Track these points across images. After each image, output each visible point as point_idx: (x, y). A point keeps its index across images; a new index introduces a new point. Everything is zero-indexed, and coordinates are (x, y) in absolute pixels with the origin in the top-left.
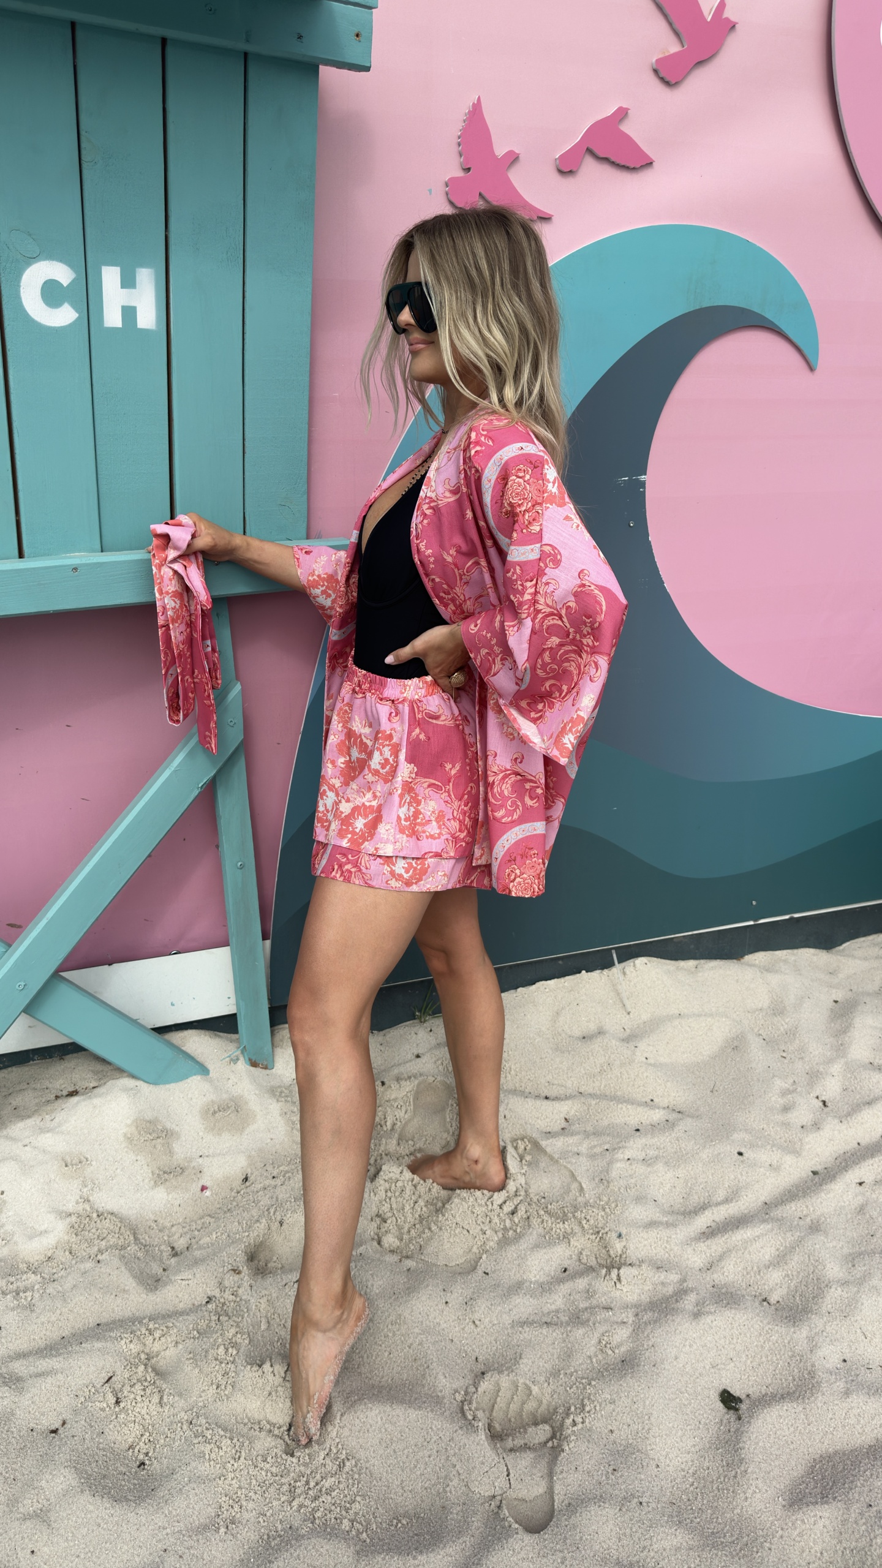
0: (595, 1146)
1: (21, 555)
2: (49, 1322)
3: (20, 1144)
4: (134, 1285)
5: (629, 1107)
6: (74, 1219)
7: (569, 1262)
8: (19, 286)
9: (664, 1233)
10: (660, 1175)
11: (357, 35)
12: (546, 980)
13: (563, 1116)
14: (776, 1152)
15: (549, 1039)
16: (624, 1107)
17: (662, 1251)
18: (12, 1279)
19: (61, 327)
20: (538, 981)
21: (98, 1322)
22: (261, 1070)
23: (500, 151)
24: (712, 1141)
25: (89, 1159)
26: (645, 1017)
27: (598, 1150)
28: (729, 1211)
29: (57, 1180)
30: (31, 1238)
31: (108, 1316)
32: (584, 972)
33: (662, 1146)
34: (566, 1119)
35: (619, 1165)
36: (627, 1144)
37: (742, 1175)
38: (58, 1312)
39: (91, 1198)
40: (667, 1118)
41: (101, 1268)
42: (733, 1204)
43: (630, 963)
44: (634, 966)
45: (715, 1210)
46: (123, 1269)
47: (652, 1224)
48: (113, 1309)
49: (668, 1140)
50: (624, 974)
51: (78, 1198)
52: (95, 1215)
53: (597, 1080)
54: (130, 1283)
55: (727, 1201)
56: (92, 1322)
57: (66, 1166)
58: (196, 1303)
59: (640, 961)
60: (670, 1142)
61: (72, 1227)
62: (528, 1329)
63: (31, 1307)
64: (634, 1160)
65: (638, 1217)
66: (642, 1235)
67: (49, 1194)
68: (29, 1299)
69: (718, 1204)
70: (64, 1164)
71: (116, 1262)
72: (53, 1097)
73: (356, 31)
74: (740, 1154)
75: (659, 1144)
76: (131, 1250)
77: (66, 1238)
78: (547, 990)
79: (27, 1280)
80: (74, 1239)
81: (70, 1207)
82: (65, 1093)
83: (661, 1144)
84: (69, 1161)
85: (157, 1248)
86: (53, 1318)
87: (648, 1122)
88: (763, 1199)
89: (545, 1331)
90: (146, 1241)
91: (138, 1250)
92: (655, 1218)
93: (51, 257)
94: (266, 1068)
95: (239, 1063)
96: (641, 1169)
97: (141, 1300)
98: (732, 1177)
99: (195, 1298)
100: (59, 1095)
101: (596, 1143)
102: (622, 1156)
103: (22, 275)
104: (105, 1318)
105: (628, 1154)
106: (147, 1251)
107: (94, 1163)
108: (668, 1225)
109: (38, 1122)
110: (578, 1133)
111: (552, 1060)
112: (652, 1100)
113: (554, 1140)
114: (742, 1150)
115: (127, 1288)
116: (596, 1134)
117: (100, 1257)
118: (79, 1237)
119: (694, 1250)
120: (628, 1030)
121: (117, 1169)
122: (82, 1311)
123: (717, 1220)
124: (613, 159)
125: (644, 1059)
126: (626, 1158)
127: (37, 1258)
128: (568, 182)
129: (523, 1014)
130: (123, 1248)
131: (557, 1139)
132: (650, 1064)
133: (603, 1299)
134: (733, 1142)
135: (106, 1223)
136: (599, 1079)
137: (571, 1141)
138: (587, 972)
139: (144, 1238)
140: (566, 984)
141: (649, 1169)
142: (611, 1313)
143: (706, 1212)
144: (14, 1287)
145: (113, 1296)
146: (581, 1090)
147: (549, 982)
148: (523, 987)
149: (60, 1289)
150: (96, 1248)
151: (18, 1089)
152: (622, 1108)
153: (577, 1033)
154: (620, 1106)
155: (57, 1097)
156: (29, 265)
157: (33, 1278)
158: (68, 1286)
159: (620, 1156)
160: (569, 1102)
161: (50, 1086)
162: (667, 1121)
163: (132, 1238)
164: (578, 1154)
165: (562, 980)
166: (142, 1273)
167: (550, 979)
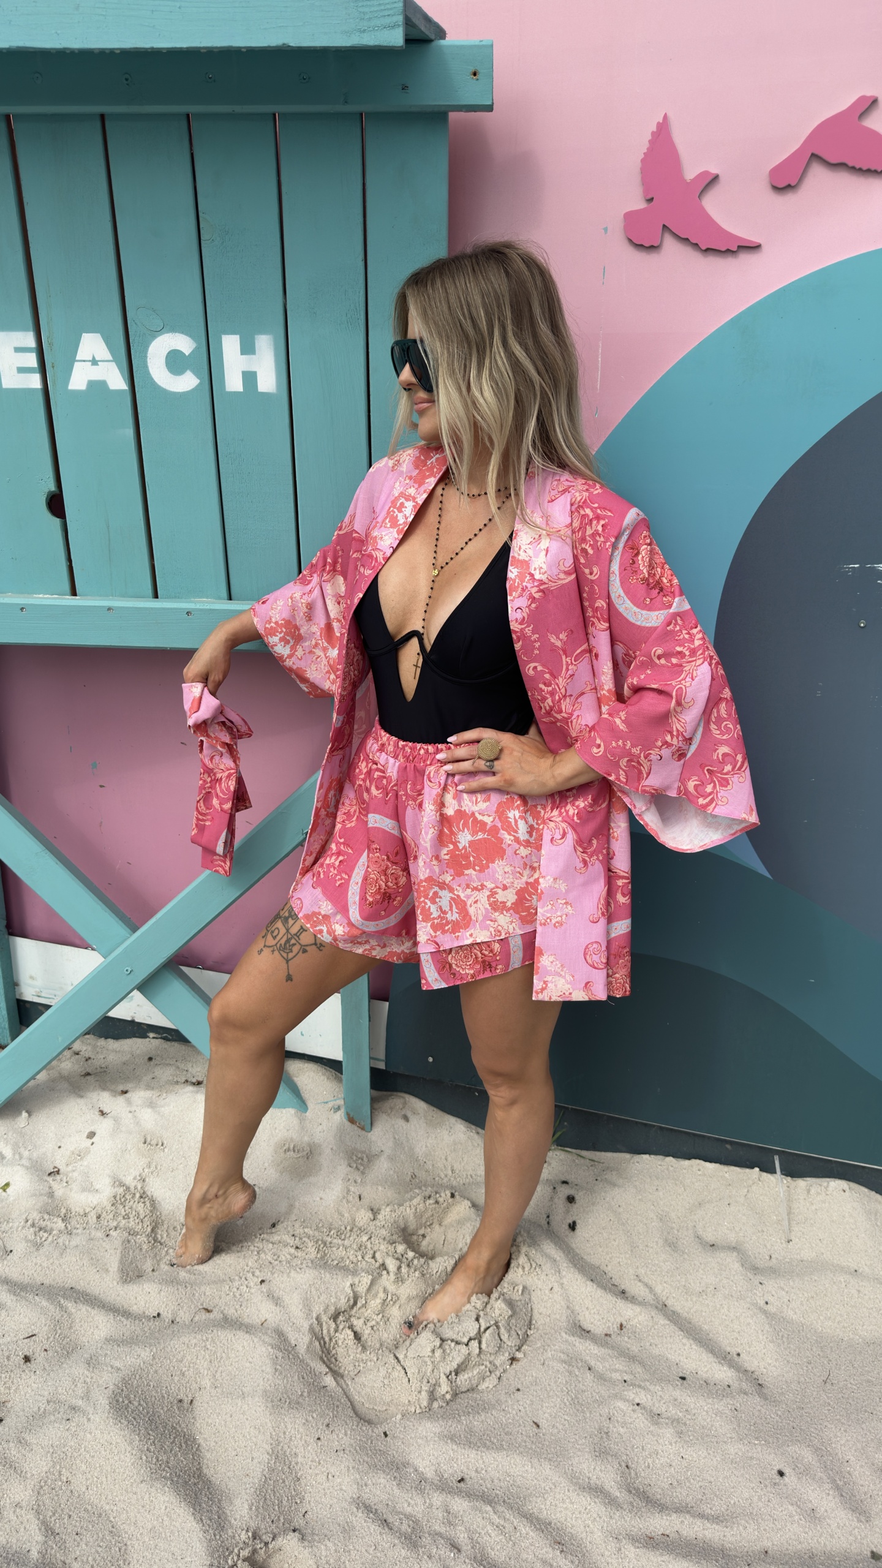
0: (616, 1371)
1: (156, 596)
2: (41, 1265)
3: (128, 1109)
4: (116, 1269)
5: (694, 1346)
6: (121, 1190)
7: (473, 1474)
8: (146, 357)
9: (596, 1507)
10: (661, 1441)
11: (475, 74)
12: (706, 1161)
13: (619, 1320)
14: (830, 1498)
15: (672, 1228)
16: (688, 1345)
17: (582, 1527)
18: (46, 1217)
19: (184, 392)
20: (695, 1158)
21: (73, 1286)
22: (356, 1128)
23: (690, 172)
24: (757, 1439)
25: (164, 1146)
26: (807, 1254)
27: (616, 1376)
28: (706, 1532)
29: (132, 1152)
30: (84, 1190)
31: (83, 1285)
32: (757, 1169)
33: (694, 1411)
34: (621, 1325)
35: (620, 1404)
36: (652, 1388)
37: (760, 1499)
38: (51, 1261)
39: (147, 1180)
40: (731, 1383)
41: (104, 1241)
42: (717, 1527)
43: (824, 1182)
44: (826, 1188)
45: (688, 1518)
46: (118, 1252)
47: (597, 1491)
48: (90, 1281)
49: (706, 1408)
50: (809, 1191)
51: (138, 1174)
52: (138, 1195)
53: (691, 1300)
54: (114, 1265)
55: (716, 1519)
56: (70, 1283)
57: (145, 1143)
58: (147, 1312)
59: (836, 1185)
60: (707, 1412)
61: (115, 1197)
62: (360, 1515)
63: (38, 1246)
64: (644, 1408)
65: (586, 1472)
66: (571, 1494)
67: (119, 1161)
68: (43, 1239)
69: (702, 1516)
70: (143, 1140)
71: (118, 1243)
72: (184, 1079)
73: (472, 69)
74: (781, 1474)
75: (692, 1407)
76: (139, 1239)
77: (105, 1203)
78: (700, 1173)
79: (56, 1223)
80: (109, 1207)
81: (129, 1180)
82: (194, 1080)
83: (695, 1408)
84: (148, 1140)
85: (166, 1249)
86: (45, 1265)
87: (705, 1376)
88: (767, 1544)
89: (374, 1528)
90: (162, 1238)
91: (147, 1242)
92: (607, 1487)
93: (173, 330)
94: (363, 1129)
95: (339, 1113)
96: (640, 1420)
97: (111, 1286)
98: (746, 1495)
99: (148, 1308)
100: (189, 1080)
101: (621, 1368)
102: (633, 1396)
103: (148, 347)
104: (81, 1285)
105: (642, 1397)
106: (153, 1247)
107: (166, 1150)
108: (611, 1501)
109: (154, 1097)
110: (613, 1348)
111: (657, 1253)
112: (739, 1355)
113: (578, 1340)
114: (786, 1471)
115: (110, 1269)
116: (632, 1358)
117: (112, 1233)
118: (113, 1208)
119: (620, 1549)
120: (774, 1260)
121: (181, 1164)
122: (67, 1270)
123: (685, 1533)
124: (850, 164)
125: (762, 1303)
126: (637, 1401)
127: (77, 1209)
128: (790, 198)
129: (655, 1188)
130: (136, 1234)
131: (582, 1341)
132: (765, 1312)
133: (462, 1536)
134: (782, 1454)
135: (140, 1207)
136: (694, 1299)
137: (595, 1352)
138: (761, 1170)
139: (161, 1234)
140: (727, 1175)
141: (652, 1428)
142: (452, 1555)
143: (674, 1516)
144: (43, 1224)
145: (95, 1270)
146: (669, 1303)
147: (708, 1164)
148: (673, 1157)
149: (67, 1243)
150: (115, 1224)
151: (167, 1062)
152: (684, 1345)
153: (710, 1237)
154: (685, 1341)
155: (187, 1081)
156: (154, 337)
157: (60, 1225)
158: (73, 1243)
159: (631, 1394)
160: (638, 1309)
161: (190, 1070)
162: (729, 1386)
163: (149, 1229)
164: (589, 1369)
165: (725, 1168)
166: (131, 1263)
167: (710, 1162)
